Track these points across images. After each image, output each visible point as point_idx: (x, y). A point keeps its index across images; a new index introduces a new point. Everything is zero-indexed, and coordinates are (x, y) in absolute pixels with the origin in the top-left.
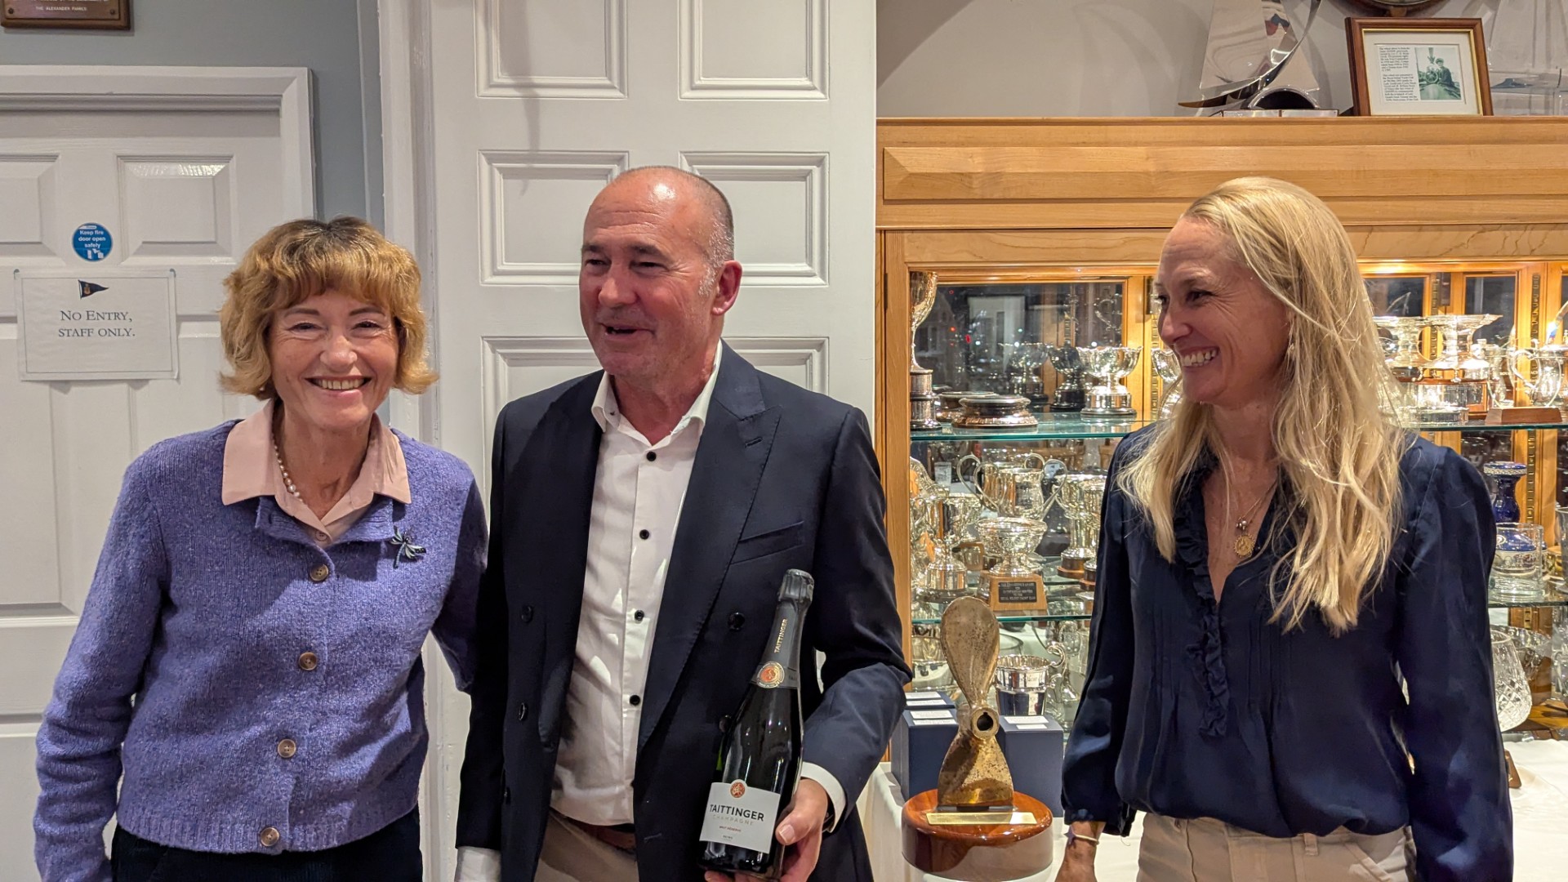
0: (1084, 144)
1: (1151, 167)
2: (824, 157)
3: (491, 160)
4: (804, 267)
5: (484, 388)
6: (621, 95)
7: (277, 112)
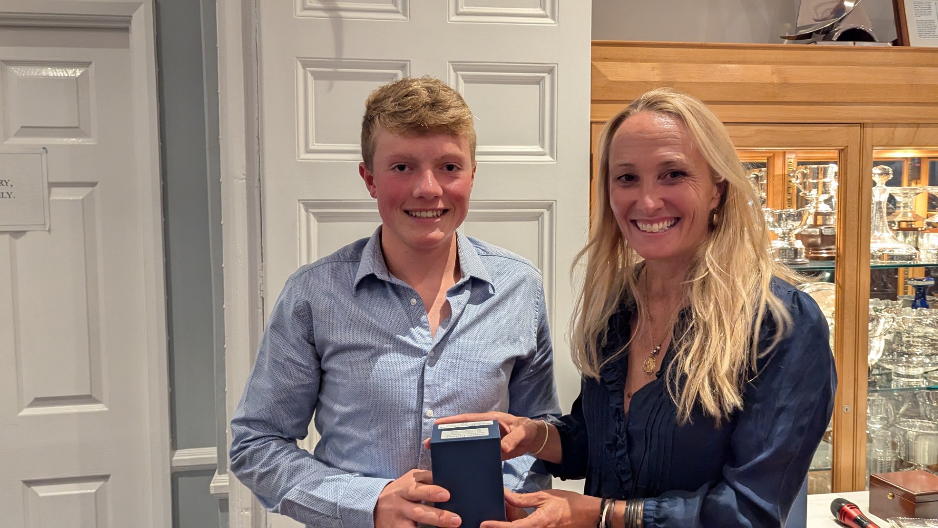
0: (729, 62)
1: (775, 80)
2: (554, 67)
3: (305, 66)
4: (537, 148)
5: (300, 239)
6: (405, 18)
7: (127, 30)
